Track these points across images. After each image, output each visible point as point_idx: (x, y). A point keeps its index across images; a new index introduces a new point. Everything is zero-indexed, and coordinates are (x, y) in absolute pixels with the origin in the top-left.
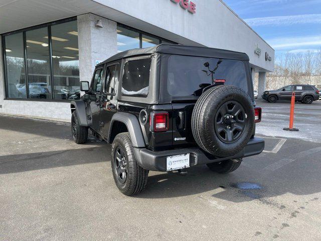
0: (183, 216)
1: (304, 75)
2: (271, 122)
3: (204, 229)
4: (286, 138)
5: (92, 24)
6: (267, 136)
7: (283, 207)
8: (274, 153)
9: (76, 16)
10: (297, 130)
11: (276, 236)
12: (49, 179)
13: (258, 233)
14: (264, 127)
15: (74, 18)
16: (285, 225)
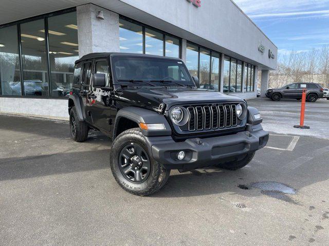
0: (207, 220)
1: (306, 73)
2: (279, 120)
3: (231, 234)
4: (299, 136)
5: (93, 15)
6: (278, 134)
7: (312, 208)
8: (290, 151)
9: (76, 7)
10: (309, 128)
11: (312, 240)
12: (51, 181)
13: (292, 237)
14: (274, 125)
15: (73, 9)
16: (319, 227)
